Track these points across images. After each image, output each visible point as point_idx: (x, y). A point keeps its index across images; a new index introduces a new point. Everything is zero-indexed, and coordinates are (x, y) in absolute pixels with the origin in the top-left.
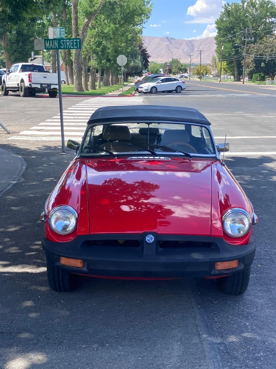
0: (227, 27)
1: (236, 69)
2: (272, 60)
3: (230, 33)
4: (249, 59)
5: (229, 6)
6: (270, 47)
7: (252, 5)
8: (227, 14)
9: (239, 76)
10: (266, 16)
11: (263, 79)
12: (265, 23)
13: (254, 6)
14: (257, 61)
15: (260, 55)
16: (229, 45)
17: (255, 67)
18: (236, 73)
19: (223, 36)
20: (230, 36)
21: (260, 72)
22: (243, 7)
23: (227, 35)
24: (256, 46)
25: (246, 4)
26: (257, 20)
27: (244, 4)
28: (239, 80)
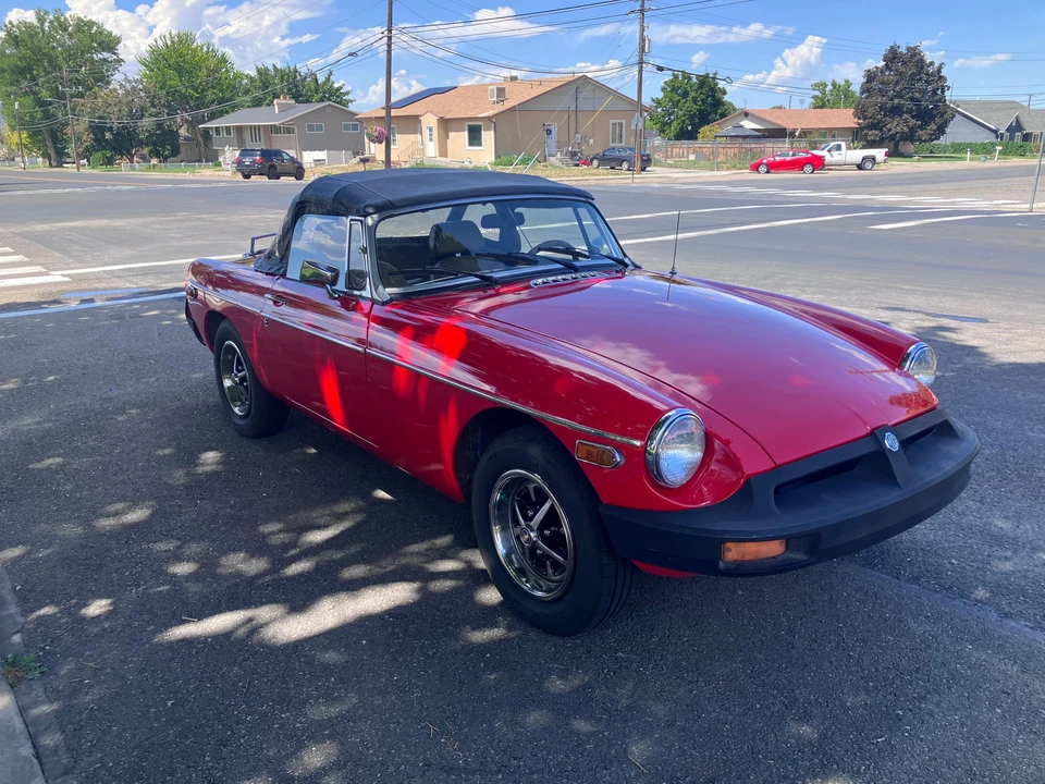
0: (17, 67)
1: (50, 144)
2: (124, 128)
3: (26, 78)
4: (79, 127)
5: (13, 26)
6: (115, 105)
7: (60, 26)
8: (12, 42)
9: (59, 157)
10: (90, 49)
11: (109, 162)
12: (93, 62)
13: (66, 30)
14: (97, 130)
15: (100, 118)
16: (29, 100)
17: (94, 140)
18: (51, 152)
19: (12, 84)
20: (24, 84)
21: (104, 148)
22: (43, 30)
23: (18, 81)
24: (88, 102)
25: (47, 24)
26: (76, 55)
27: (42, 24)
28: (60, 165)
